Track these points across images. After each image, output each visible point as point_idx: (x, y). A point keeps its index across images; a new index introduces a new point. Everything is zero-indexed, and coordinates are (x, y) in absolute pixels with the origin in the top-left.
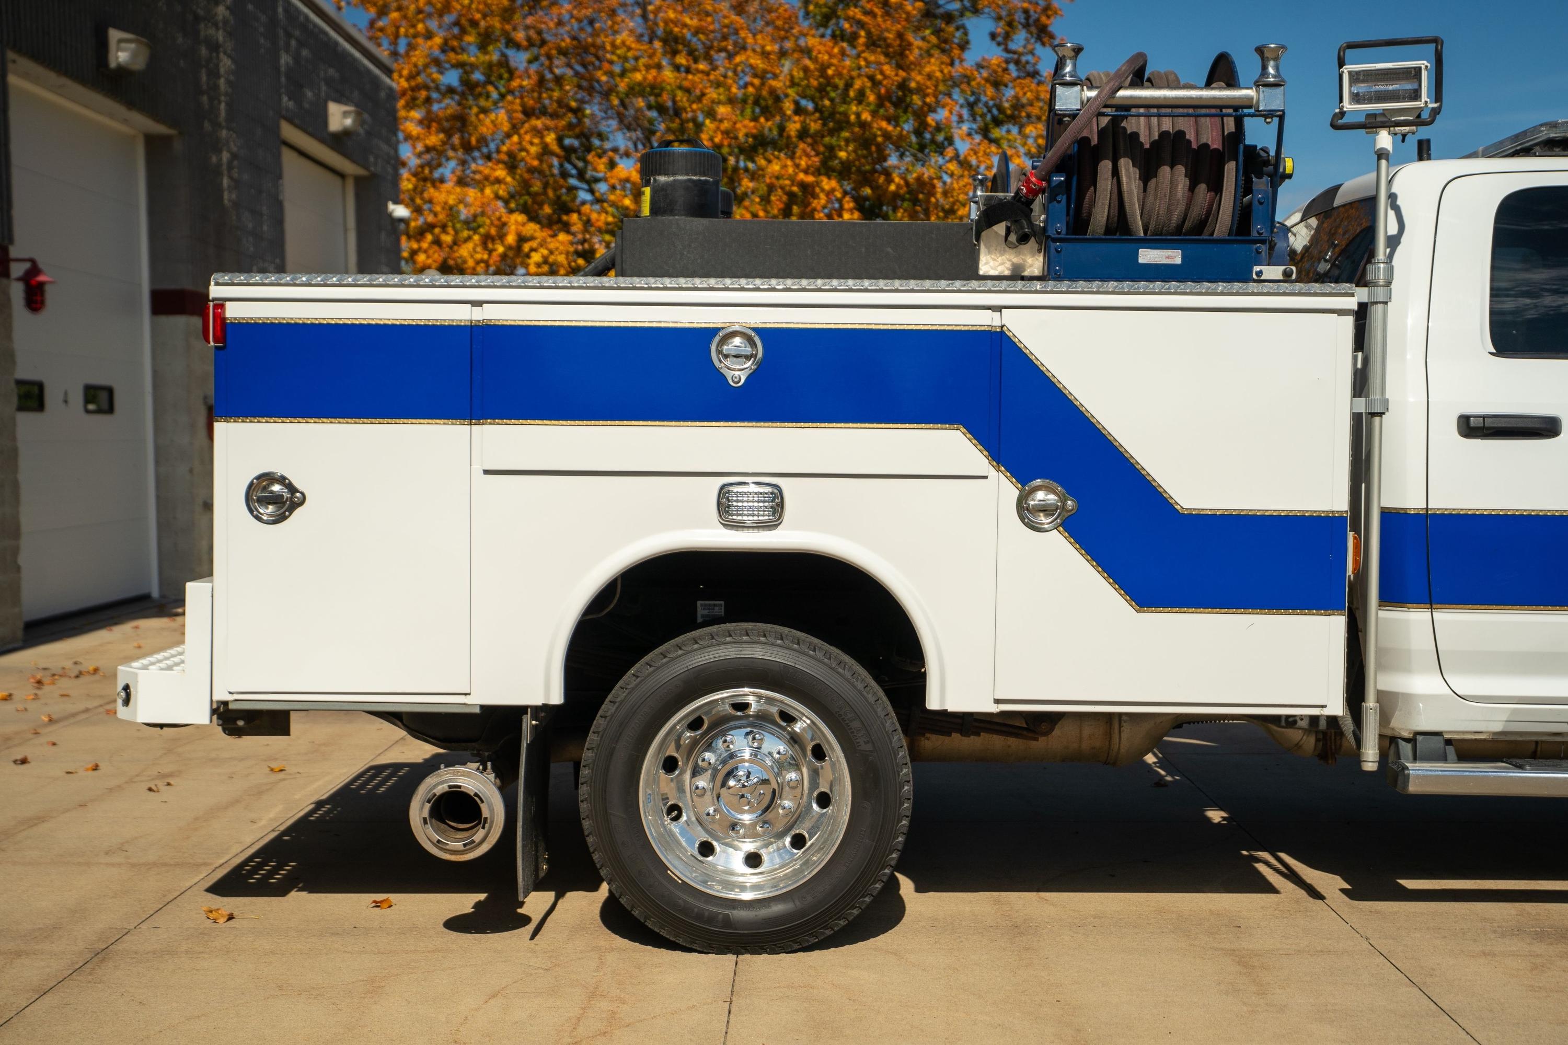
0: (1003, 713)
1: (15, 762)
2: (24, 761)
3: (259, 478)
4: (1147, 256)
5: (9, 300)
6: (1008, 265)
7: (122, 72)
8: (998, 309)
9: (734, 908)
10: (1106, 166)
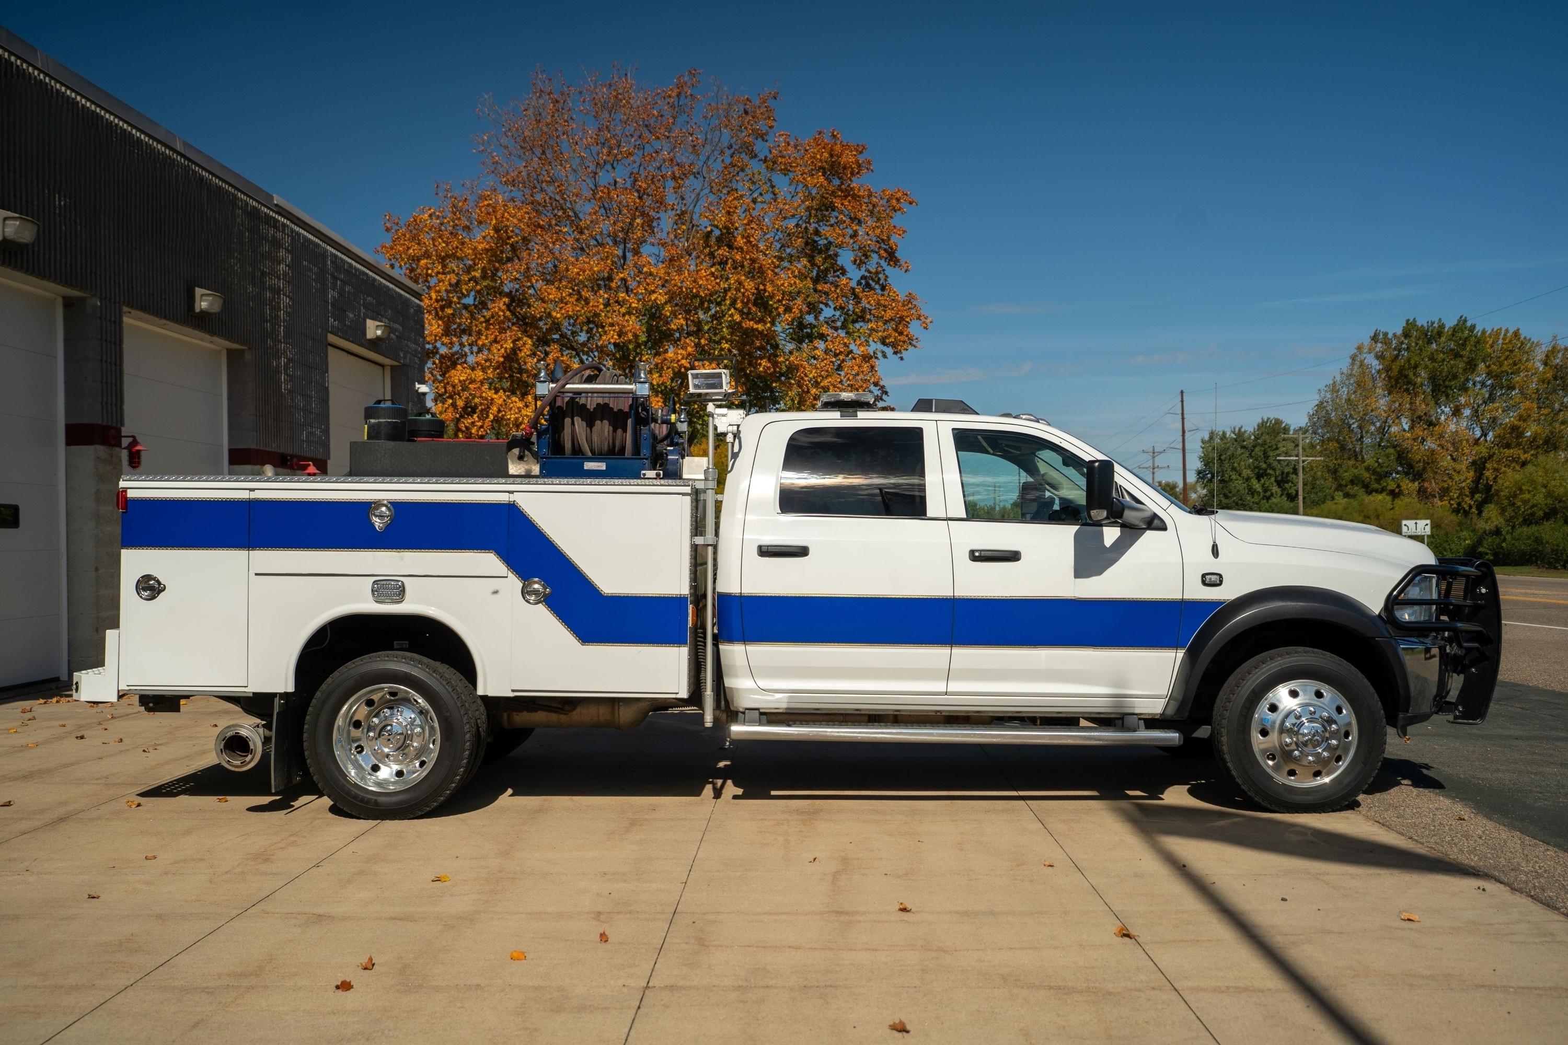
0: (516, 697)
1: (77, 737)
2: (82, 737)
3: (142, 577)
4: (589, 466)
5: (121, 461)
6: (523, 469)
7: (203, 313)
8: (511, 492)
9: (380, 796)
10: (568, 421)
